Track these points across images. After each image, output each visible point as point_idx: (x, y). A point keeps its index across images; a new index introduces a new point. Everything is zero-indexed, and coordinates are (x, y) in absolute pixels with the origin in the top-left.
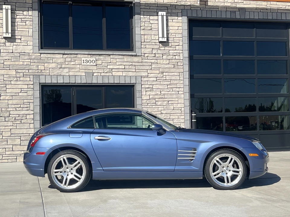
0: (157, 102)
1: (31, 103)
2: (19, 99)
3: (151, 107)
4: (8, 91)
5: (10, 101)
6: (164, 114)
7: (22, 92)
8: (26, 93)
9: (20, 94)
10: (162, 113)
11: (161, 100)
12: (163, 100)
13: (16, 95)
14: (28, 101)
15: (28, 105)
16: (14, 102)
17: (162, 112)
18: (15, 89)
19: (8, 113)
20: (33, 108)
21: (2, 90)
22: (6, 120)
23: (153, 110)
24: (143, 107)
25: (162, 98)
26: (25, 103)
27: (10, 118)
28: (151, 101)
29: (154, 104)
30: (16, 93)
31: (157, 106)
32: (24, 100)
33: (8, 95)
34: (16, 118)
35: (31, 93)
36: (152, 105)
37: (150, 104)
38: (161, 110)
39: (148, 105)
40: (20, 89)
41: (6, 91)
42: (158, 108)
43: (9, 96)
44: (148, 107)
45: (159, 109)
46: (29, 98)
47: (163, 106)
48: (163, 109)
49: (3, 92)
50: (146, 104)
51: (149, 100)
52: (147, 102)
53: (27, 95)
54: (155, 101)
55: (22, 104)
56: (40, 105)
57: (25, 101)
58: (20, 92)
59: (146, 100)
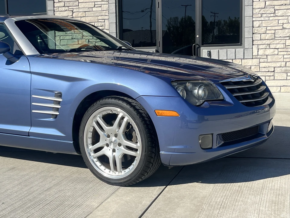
0: (276, 11)
1: (106, 21)
2: (92, 15)
3: (267, 19)
4: (81, 5)
5: (83, 18)
6: (287, 30)
7: (96, 6)
8: (101, 8)
9: (94, 9)
10: (284, 28)
11: (284, 8)
12: (286, 8)
13: (89, 10)
14: (103, 17)
15: (103, 23)
16: (87, 20)
17: (285, 26)
18: (88, 3)
19: (81, 34)
20: (108, 27)
21: (74, 5)
22: (79, 42)
23: (270, 24)
24: (254, 19)
25: (285, 5)
26: (99, 21)
27: (83, 40)
28: (268, 10)
29: (272, 15)
30: (89, 8)
31: (276, 18)
32: (98, 16)
33: (81, 10)
34: (90, 40)
35: (105, 7)
36: (269, 16)
37: (265, 15)
38: (283, 24)
39: (263, 16)
40: (94, 3)
41: (78, 6)
42: (278, 20)
43: (81, 13)
44: (262, 19)
45: (279, 22)
46: (103, 14)
47: (287, 18)
48: (285, 21)
49: (76, 7)
50: (260, 15)
51: (264, 9)
52: (261, 12)
53: (102, 10)
54: (273, 10)
55: (97, 21)
56: (116, 23)
57: (100, 18)
58: (93, 6)
59: (260, 9)
